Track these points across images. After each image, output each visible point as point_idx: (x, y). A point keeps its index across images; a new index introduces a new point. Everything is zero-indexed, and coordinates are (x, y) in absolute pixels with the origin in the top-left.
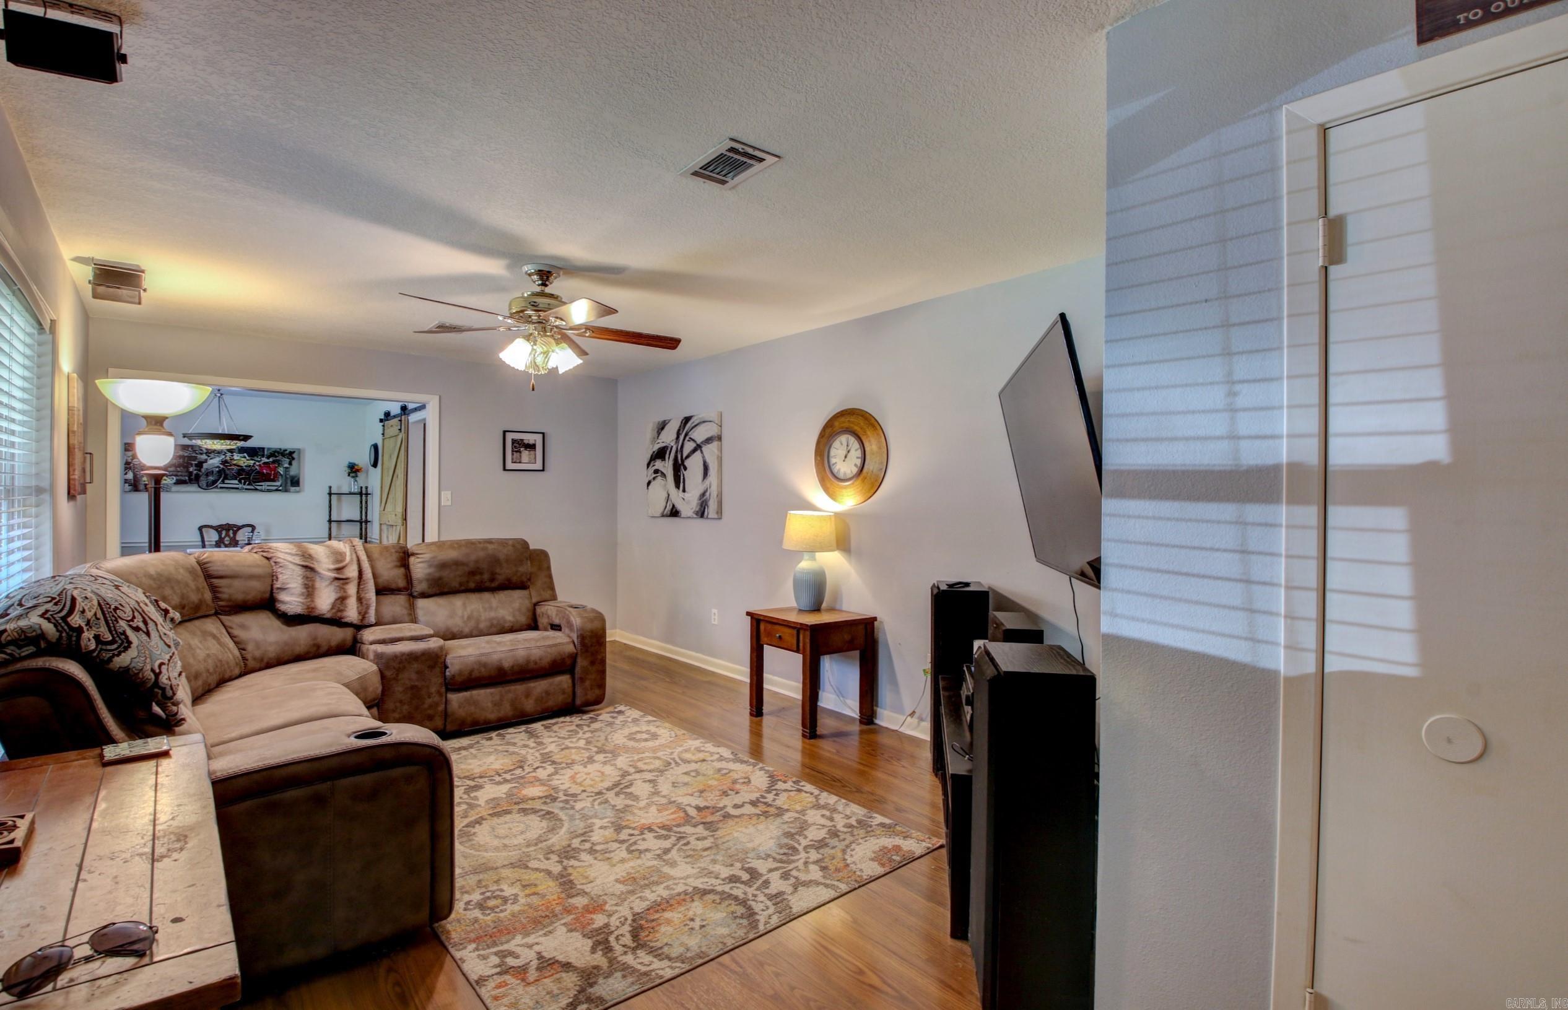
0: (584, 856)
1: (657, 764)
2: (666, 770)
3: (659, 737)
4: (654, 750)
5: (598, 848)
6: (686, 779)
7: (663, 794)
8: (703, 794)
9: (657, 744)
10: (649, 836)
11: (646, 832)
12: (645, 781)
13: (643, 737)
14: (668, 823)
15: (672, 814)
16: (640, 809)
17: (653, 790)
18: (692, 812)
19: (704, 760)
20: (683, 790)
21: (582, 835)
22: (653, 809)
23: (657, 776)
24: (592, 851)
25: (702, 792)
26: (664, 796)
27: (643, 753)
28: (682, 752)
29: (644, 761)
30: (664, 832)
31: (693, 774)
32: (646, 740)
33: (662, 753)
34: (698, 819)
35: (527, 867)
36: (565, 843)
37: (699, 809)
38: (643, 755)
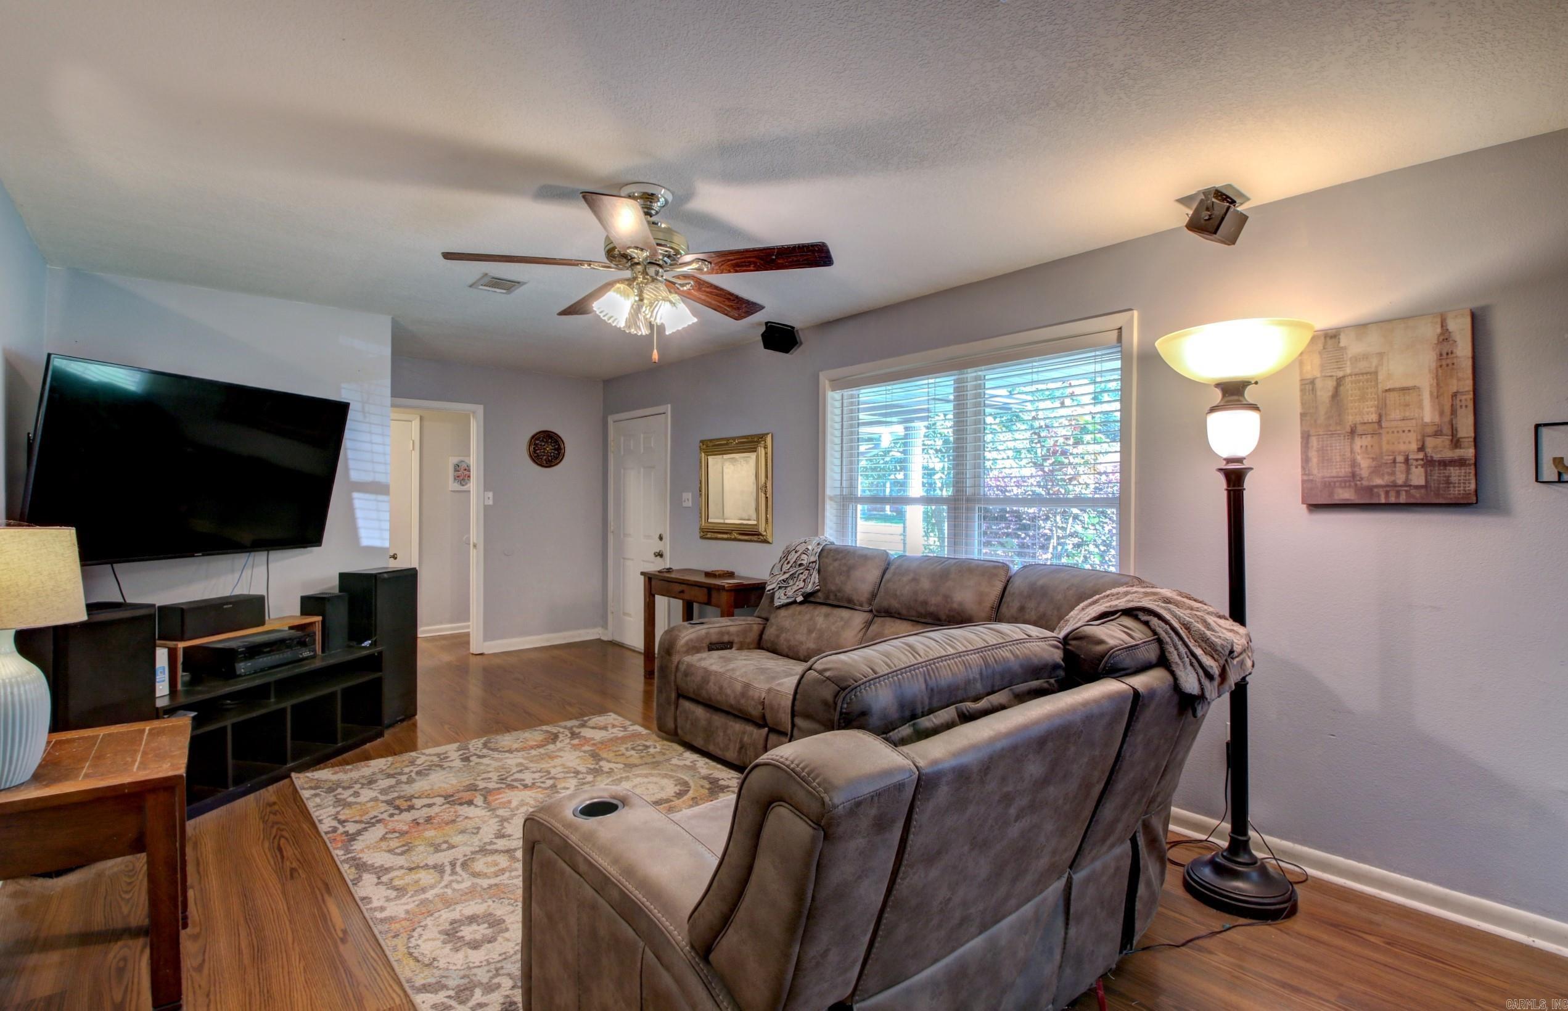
0: (584, 770)
1: (479, 865)
2: (473, 853)
3: (447, 926)
4: (471, 893)
5: (572, 775)
6: (457, 839)
7: (497, 820)
8: (454, 818)
9: (459, 907)
10: (529, 782)
11: (530, 784)
12: (509, 836)
13: (474, 927)
14: (507, 791)
15: (499, 799)
16: (527, 804)
17: (506, 824)
18: (479, 800)
19: (411, 869)
20: (470, 824)
21: (584, 784)
22: (514, 804)
23: (491, 843)
24: (577, 773)
25: (454, 821)
26: (497, 816)
27: (490, 887)
28: (432, 887)
29: (497, 868)
30: (515, 784)
31: (445, 846)
32: (472, 919)
33: (463, 886)
34: (477, 794)
35: (625, 764)
36: (599, 779)
37: (470, 803)
38: (493, 881)
